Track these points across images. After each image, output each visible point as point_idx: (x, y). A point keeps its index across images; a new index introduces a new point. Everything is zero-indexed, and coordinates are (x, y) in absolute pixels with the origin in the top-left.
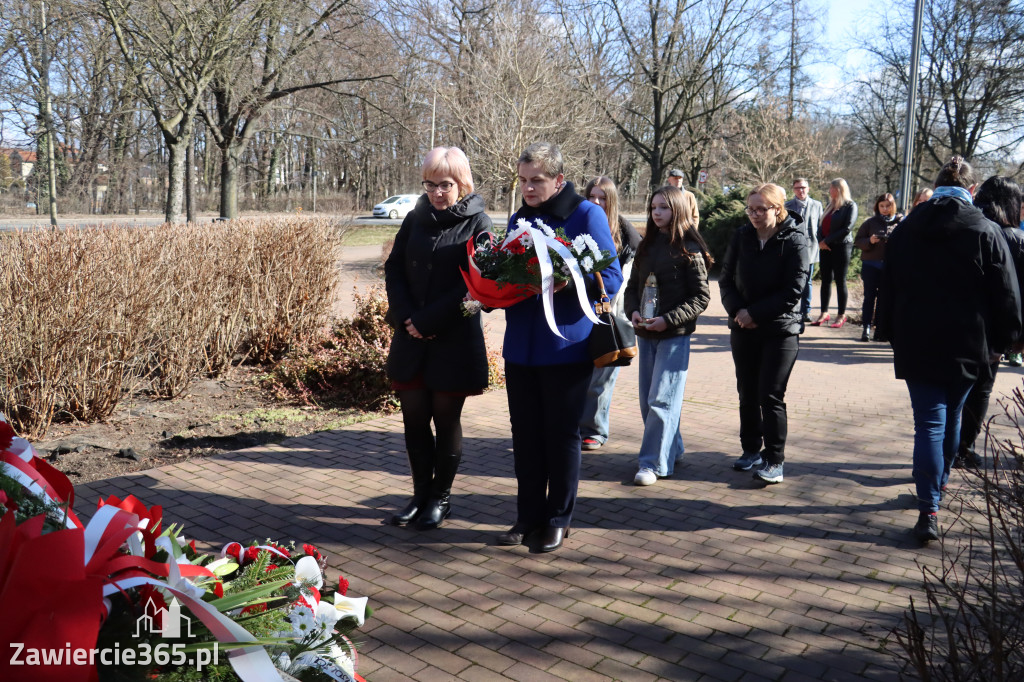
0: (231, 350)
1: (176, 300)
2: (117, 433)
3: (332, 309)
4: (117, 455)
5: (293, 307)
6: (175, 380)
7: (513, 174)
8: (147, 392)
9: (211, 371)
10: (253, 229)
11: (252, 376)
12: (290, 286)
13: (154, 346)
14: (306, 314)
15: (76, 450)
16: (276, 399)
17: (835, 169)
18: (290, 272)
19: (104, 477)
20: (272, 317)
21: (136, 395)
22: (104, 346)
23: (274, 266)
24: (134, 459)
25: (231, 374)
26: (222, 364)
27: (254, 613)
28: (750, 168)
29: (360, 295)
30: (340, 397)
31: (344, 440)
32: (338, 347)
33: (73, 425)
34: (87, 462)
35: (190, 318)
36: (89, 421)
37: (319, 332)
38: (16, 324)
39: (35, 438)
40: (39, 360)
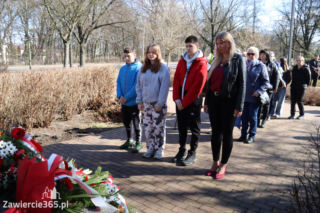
0: (85, 105)
1: (68, 91)
2: (52, 131)
4: (52, 138)
5: (103, 92)
6: (68, 115)
7: (169, 51)
8: (60, 119)
9: (79, 112)
10: (91, 69)
11: (91, 113)
12: (102, 86)
13: (62, 105)
14: (107, 94)
15: (40, 136)
16: (99, 120)
17: (268, 48)
18: (102, 82)
19: (48, 144)
20: (97, 96)
21: (57, 119)
22: (47, 105)
23: (97, 80)
24: (57, 139)
25: (85, 113)
26: (82, 110)
27: (97, 185)
30: (118, 119)
31: (120, 132)
32: (117, 104)
33: (39, 128)
34: (43, 140)
35: (72, 96)
36: (43, 127)
37: (111, 100)
38: (22, 99)
39: (28, 133)
40: (28, 109)
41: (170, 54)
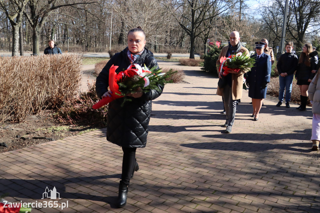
0: (42, 104)
1: (21, 85)
3: (79, 89)
5: (65, 88)
6: (20, 116)
8: (9, 120)
9: (34, 112)
10: (49, 59)
11: (49, 114)
12: (64, 80)
13: (12, 103)
14: (69, 90)
16: (59, 123)
18: (64, 75)
20: (57, 90)
21: (5, 121)
23: (58, 72)
24: (6, 147)
25: (42, 113)
26: (38, 109)
28: (226, 38)
29: (90, 83)
30: (84, 122)
31: (87, 138)
32: (83, 103)
37: (75, 97)
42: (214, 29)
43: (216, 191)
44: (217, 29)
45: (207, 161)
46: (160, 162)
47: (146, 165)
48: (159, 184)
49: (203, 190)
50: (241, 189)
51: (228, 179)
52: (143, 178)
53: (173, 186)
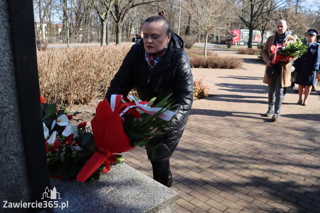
1: (109, 69)
2: (92, 108)
4: (93, 115)
7: (207, 31)
8: (100, 96)
15: (81, 113)
21: (97, 97)
22: (88, 82)
33: (79, 105)
34: (84, 116)
35: (112, 74)
36: (83, 104)
38: (65, 75)
39: (69, 109)
40: (71, 86)
41: (208, 34)
42: (271, 21)
43: (268, 161)
44: (274, 21)
45: (261, 136)
46: (221, 135)
47: (209, 136)
48: (220, 152)
49: (257, 160)
50: (290, 161)
51: (279, 152)
52: (206, 147)
53: (231, 154)
